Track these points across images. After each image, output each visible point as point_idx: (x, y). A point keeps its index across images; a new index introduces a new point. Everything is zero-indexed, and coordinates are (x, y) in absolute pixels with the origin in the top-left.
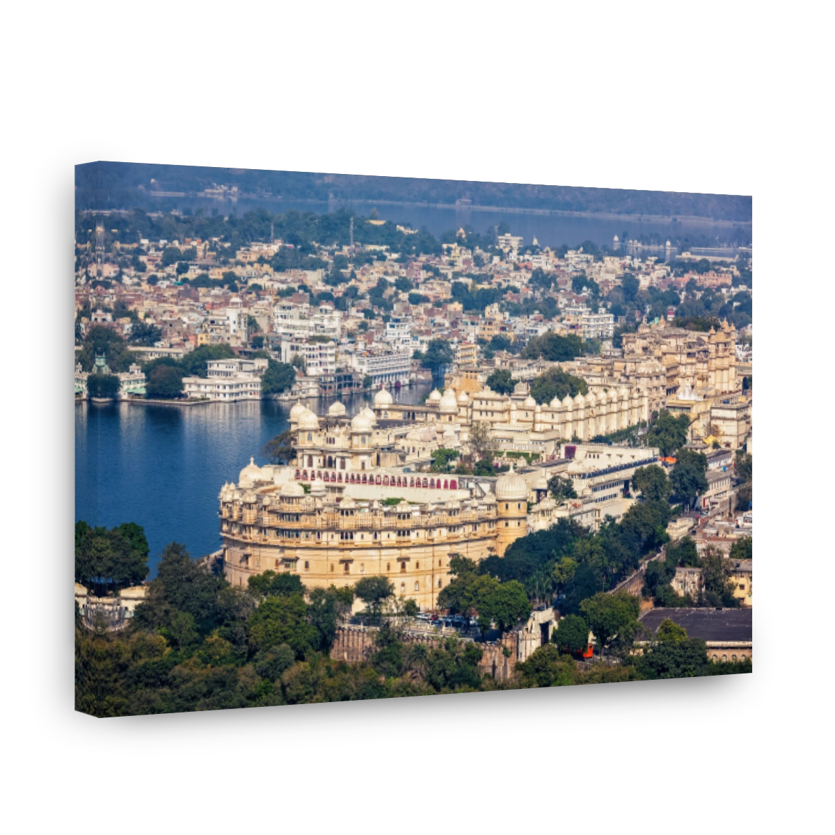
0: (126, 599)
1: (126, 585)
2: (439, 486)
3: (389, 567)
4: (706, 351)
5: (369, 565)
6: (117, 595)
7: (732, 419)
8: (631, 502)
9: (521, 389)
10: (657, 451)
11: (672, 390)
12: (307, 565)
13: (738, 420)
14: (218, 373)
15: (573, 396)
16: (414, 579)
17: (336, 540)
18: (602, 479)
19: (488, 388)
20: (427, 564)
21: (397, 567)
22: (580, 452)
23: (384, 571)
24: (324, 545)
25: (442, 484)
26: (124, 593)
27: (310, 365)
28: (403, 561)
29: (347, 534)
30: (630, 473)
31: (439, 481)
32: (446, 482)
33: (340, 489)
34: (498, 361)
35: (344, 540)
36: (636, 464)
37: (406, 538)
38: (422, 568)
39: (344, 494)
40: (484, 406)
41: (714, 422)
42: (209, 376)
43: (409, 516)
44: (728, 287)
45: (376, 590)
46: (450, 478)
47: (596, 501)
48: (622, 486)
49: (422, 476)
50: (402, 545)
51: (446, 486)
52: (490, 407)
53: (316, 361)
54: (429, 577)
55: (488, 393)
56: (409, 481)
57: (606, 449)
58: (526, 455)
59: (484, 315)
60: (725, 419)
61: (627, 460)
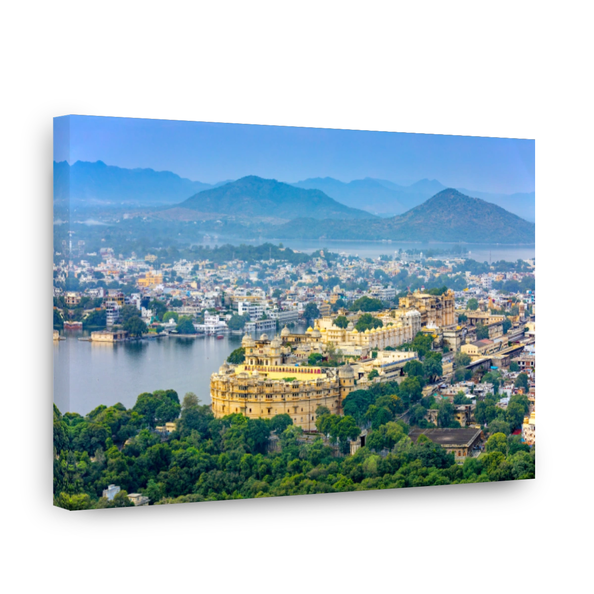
0: (169, 427)
1: (168, 421)
2: (312, 372)
3: (288, 411)
4: (440, 305)
5: (279, 409)
6: (164, 425)
7: (454, 337)
8: (403, 379)
9: (351, 325)
10: (417, 354)
11: (424, 324)
12: (250, 410)
13: (456, 338)
14: (209, 322)
15: (375, 328)
16: (300, 416)
17: (264, 399)
18: (390, 367)
19: (335, 325)
20: (306, 409)
21: (292, 411)
22: (380, 354)
23: (286, 412)
24: (258, 401)
25: (314, 371)
26: (167, 424)
27: (252, 317)
28: (296, 408)
29: (269, 396)
30: (404, 364)
31: (312, 370)
33: (266, 375)
34: (340, 312)
35: (268, 399)
36: (406, 360)
37: (296, 397)
38: (304, 411)
39: (268, 377)
40: (333, 334)
41: (444, 339)
42: (205, 323)
43: (298, 387)
44: (451, 273)
45: (284, 422)
46: (317, 368)
47: (387, 378)
48: (400, 371)
49: (304, 368)
50: (295, 400)
52: (336, 334)
53: (254, 315)
54: (308, 416)
55: (335, 328)
56: (298, 370)
57: (393, 353)
58: (353, 357)
59: (333, 291)
60: (449, 337)
61: (402, 358)
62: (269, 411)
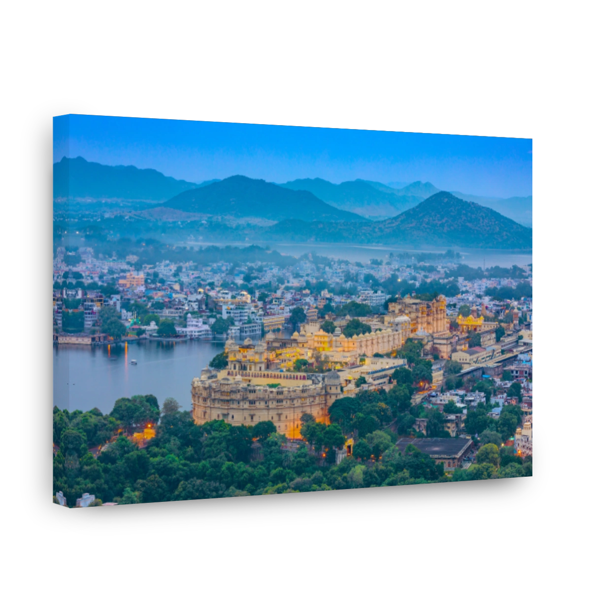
0: (147, 433)
2: (297, 378)
3: (272, 418)
4: (431, 311)
5: (262, 416)
6: (143, 431)
7: (444, 344)
8: (392, 386)
9: (338, 330)
10: (406, 360)
11: (414, 330)
12: (233, 417)
13: (447, 344)
14: (192, 325)
15: (364, 334)
16: (284, 424)
17: (247, 405)
18: (378, 374)
19: (321, 330)
20: (291, 416)
21: (276, 418)
22: (368, 361)
23: (270, 419)
24: (241, 407)
25: (299, 377)
27: (236, 321)
28: (279, 415)
29: (252, 402)
30: (393, 371)
31: (297, 376)
32: (300, 377)
33: (250, 381)
34: (327, 317)
35: (251, 405)
36: (395, 367)
37: (281, 404)
38: (288, 418)
39: (251, 383)
40: (320, 339)
41: (435, 346)
42: (188, 327)
43: (282, 393)
44: (443, 279)
45: (267, 428)
46: (302, 374)
47: (375, 385)
48: (388, 378)
49: (289, 374)
50: (279, 407)
51: (300, 379)
52: (322, 340)
53: (238, 319)
54: (292, 423)
55: (322, 332)
56: (282, 376)
57: (381, 360)
58: (341, 363)
59: (321, 295)
60: (440, 344)
61: (391, 365)
62: (252, 418)
